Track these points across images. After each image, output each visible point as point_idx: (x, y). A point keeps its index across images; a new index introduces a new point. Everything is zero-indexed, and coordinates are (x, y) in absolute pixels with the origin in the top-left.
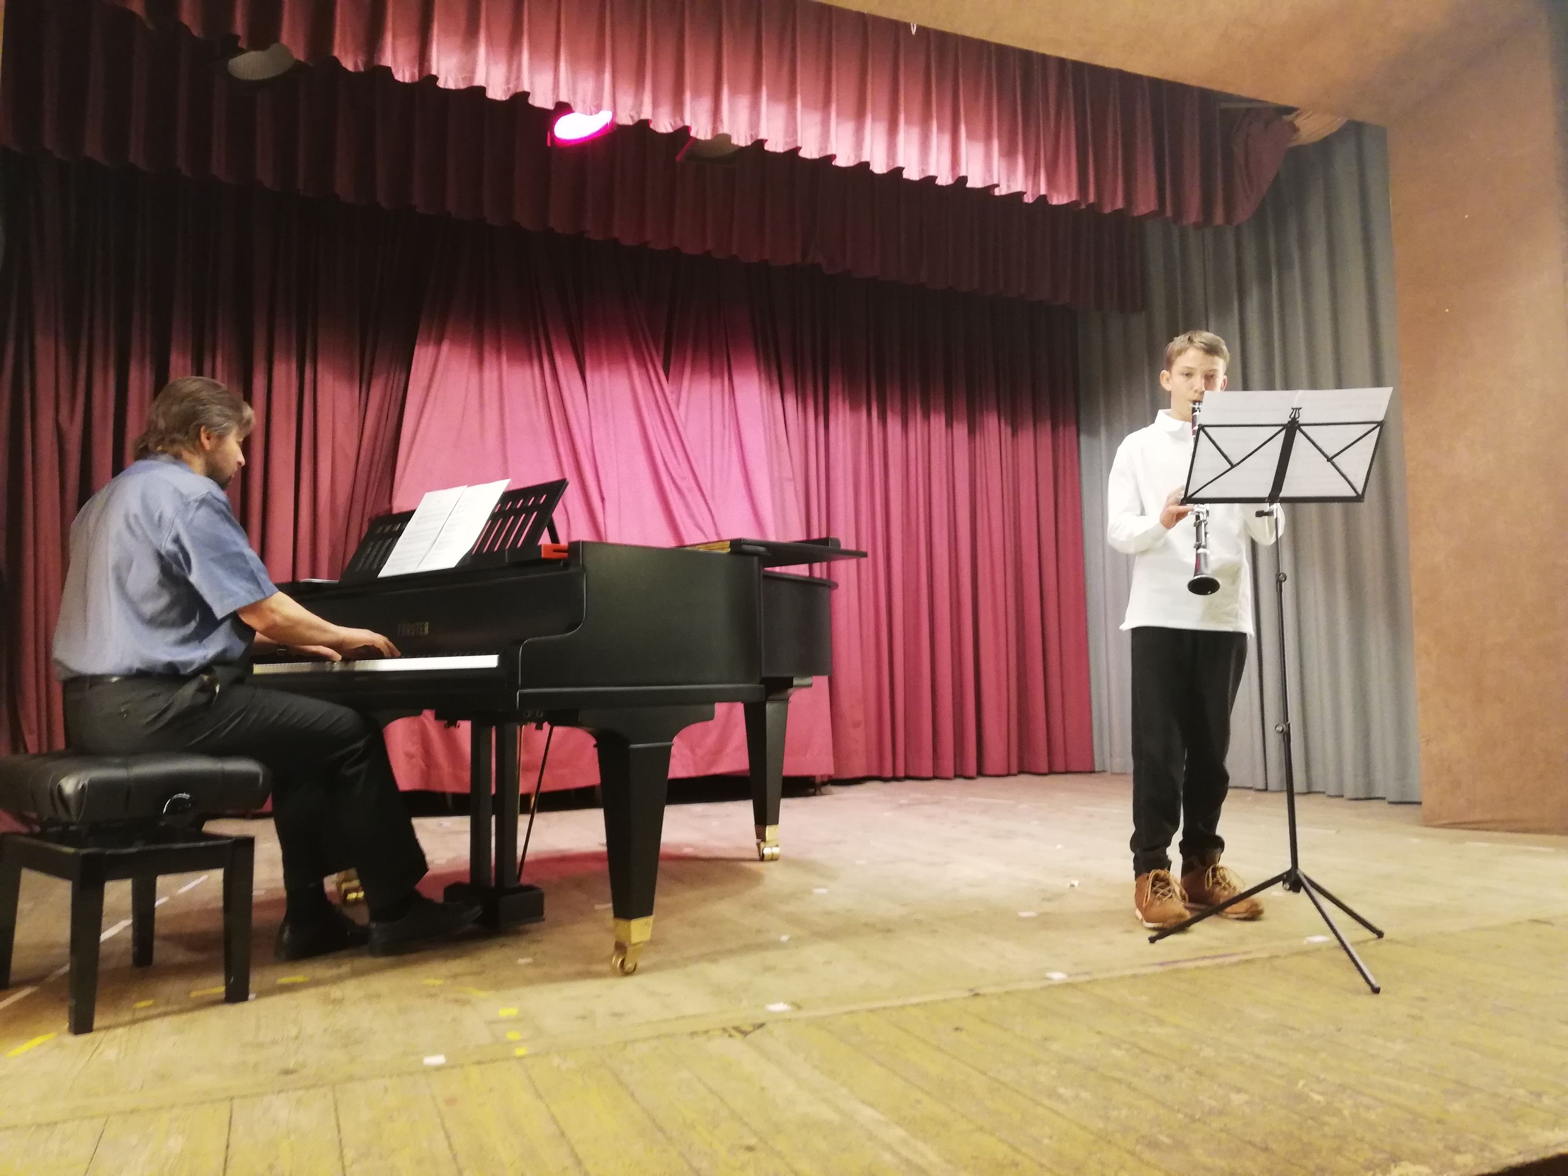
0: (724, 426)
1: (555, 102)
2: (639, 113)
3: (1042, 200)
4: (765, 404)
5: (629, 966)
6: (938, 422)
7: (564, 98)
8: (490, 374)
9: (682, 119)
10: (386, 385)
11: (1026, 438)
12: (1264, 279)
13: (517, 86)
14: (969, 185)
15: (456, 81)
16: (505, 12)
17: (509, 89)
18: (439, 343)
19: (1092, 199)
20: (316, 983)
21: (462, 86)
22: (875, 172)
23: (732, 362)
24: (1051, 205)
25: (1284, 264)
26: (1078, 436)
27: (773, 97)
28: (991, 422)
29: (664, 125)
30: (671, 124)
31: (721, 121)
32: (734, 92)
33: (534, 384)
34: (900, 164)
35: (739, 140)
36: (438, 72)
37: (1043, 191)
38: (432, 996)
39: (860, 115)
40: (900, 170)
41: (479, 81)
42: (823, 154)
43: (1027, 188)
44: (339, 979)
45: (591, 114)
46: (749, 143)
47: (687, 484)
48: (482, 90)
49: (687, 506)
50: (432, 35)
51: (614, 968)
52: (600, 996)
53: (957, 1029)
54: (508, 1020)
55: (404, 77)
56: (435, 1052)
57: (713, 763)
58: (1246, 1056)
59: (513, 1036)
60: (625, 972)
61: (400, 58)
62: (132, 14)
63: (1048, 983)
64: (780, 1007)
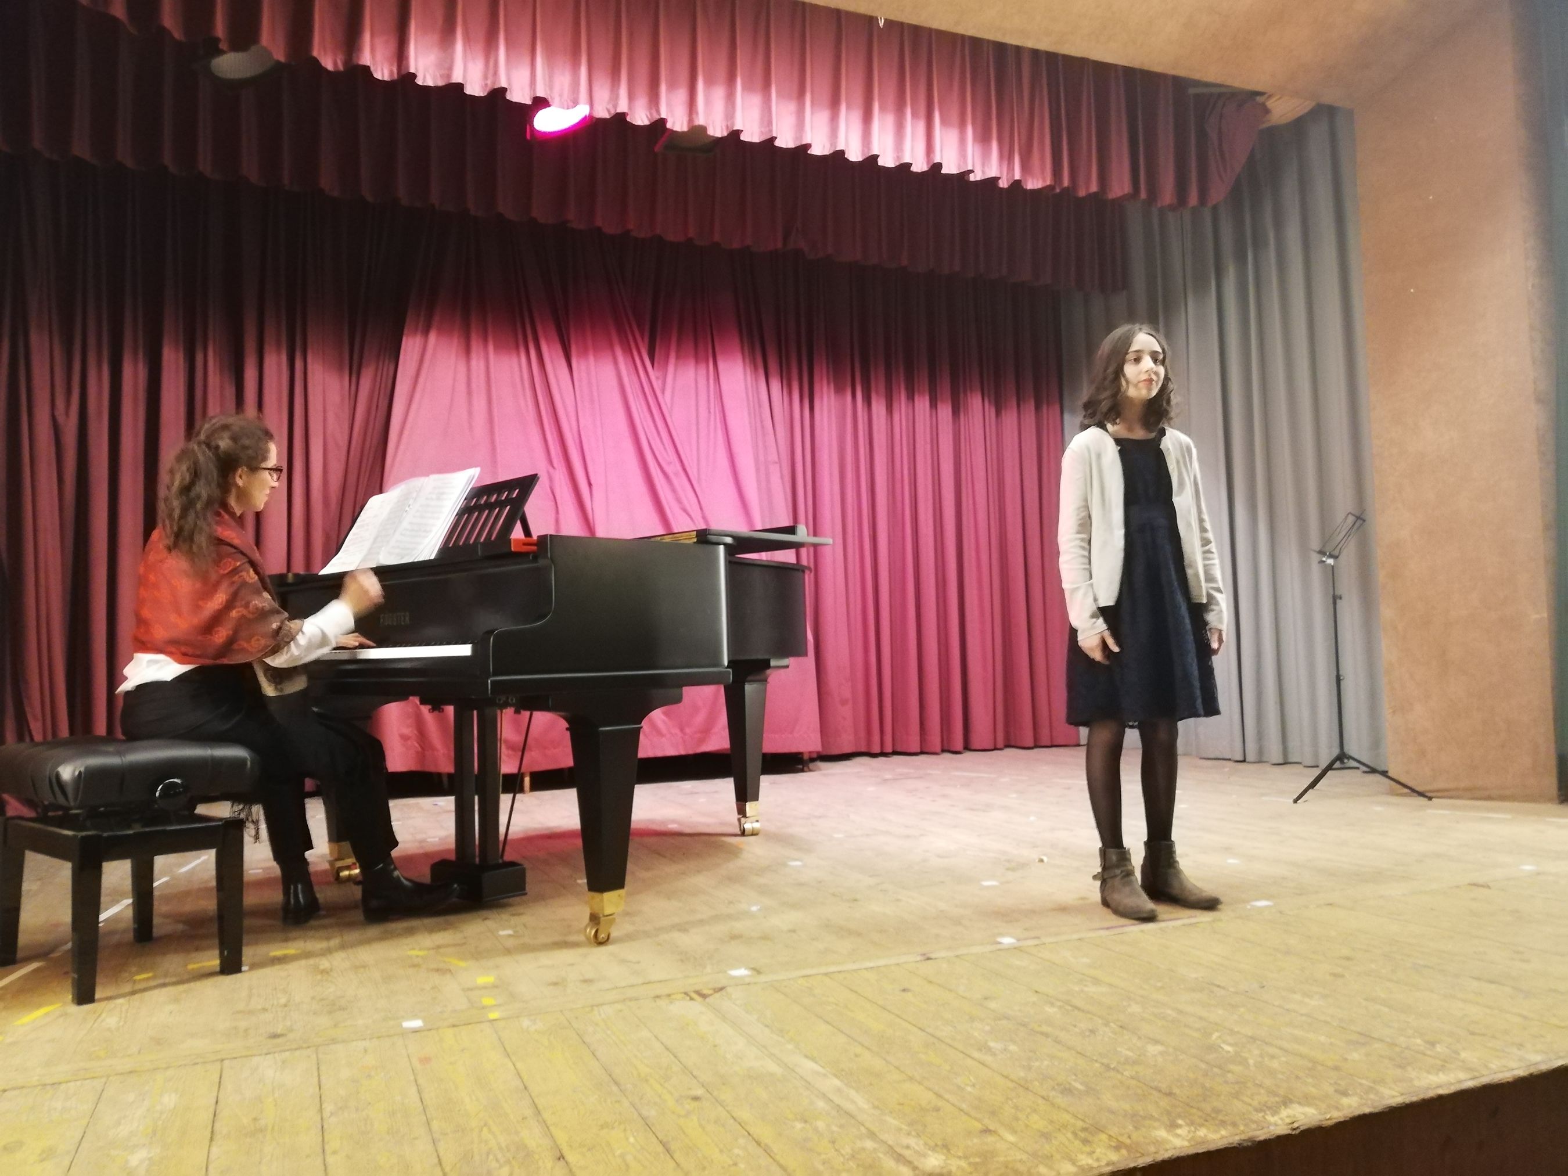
0: (709, 412)
1: (532, 98)
2: (615, 106)
3: (1016, 185)
4: (749, 385)
5: (602, 936)
6: (922, 404)
7: (540, 93)
8: (477, 363)
9: (658, 112)
10: (376, 375)
11: (1010, 418)
12: (1241, 258)
13: (494, 83)
14: (943, 172)
15: (434, 78)
16: (481, 13)
17: (486, 85)
18: (426, 332)
19: (1066, 183)
20: (307, 955)
21: (440, 83)
22: (850, 160)
23: (717, 349)
24: (1026, 190)
25: (1259, 243)
26: (1062, 413)
27: (748, 88)
28: (976, 404)
29: (640, 118)
30: (647, 117)
31: (697, 113)
32: (710, 82)
33: (521, 371)
34: (875, 152)
35: (715, 131)
36: (416, 69)
37: (1017, 177)
38: (415, 966)
39: (834, 104)
40: (875, 157)
41: (457, 78)
42: (798, 144)
43: (1001, 172)
44: (329, 951)
45: (568, 109)
46: (725, 134)
47: (673, 469)
48: (460, 87)
49: (674, 490)
50: (409, 34)
51: (588, 939)
52: (572, 965)
53: (904, 990)
54: (485, 987)
55: (383, 76)
56: (415, 1017)
57: (702, 741)
58: (1169, 1012)
59: (488, 1001)
60: (600, 941)
61: (379, 56)
62: (115, 19)
63: (999, 946)
64: (741, 972)
